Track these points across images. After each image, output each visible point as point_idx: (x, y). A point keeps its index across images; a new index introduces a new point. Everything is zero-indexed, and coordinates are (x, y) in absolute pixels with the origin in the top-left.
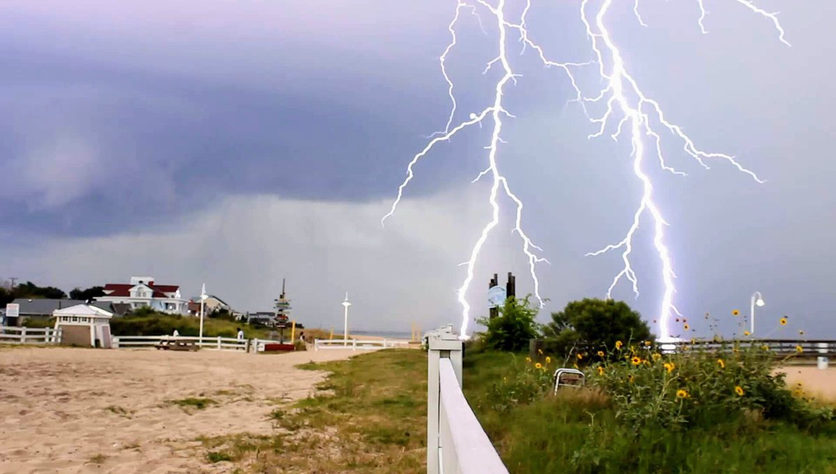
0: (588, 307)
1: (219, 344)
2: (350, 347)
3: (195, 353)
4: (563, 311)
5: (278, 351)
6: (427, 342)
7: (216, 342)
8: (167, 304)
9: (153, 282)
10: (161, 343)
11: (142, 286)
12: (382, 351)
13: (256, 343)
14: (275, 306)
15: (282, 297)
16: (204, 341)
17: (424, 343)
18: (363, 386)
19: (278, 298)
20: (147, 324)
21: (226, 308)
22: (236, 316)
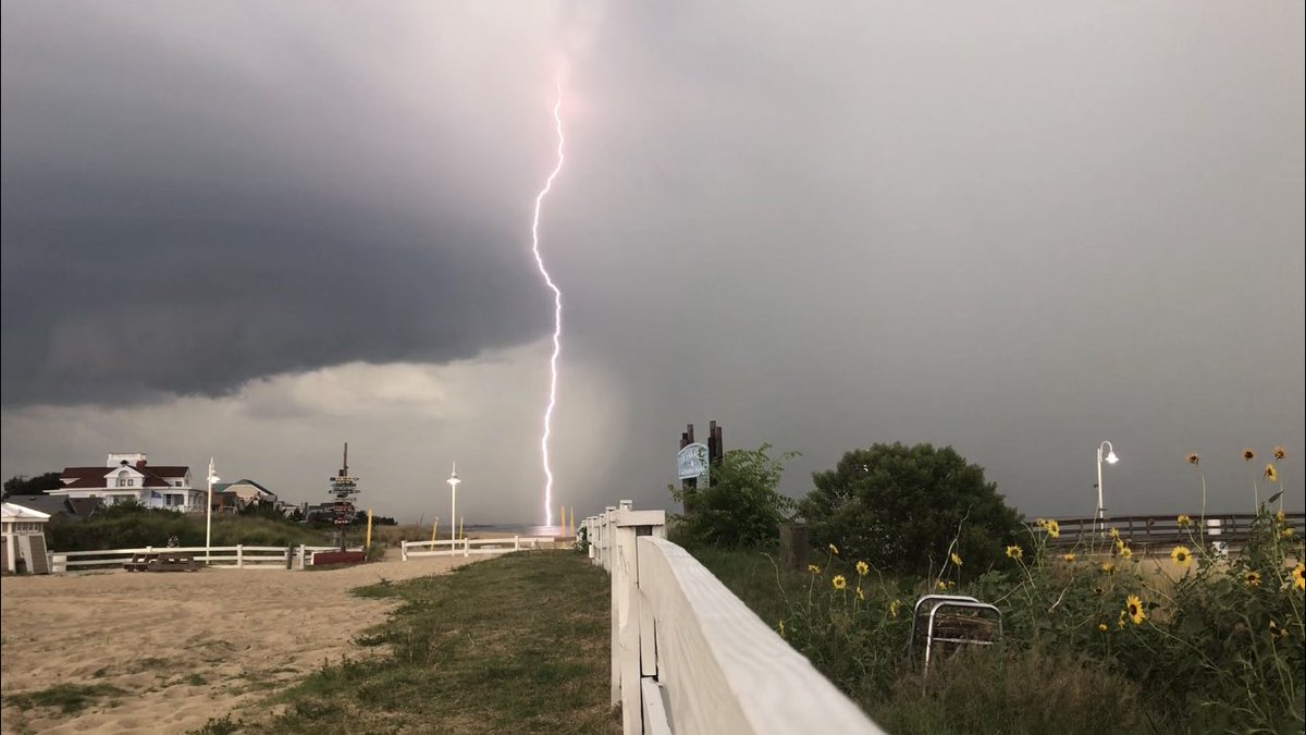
0: (884, 460)
1: (239, 557)
2: (459, 552)
3: (194, 574)
4: (835, 470)
5: (337, 564)
6: (585, 537)
7: (235, 553)
8: (169, 496)
9: (145, 462)
10: (136, 560)
11: (126, 468)
12: (510, 555)
13: (302, 552)
14: (332, 489)
15: (342, 473)
16: (212, 553)
17: (579, 539)
18: (456, 632)
19: (337, 476)
20: (117, 529)
21: (271, 499)
22: (285, 511)
